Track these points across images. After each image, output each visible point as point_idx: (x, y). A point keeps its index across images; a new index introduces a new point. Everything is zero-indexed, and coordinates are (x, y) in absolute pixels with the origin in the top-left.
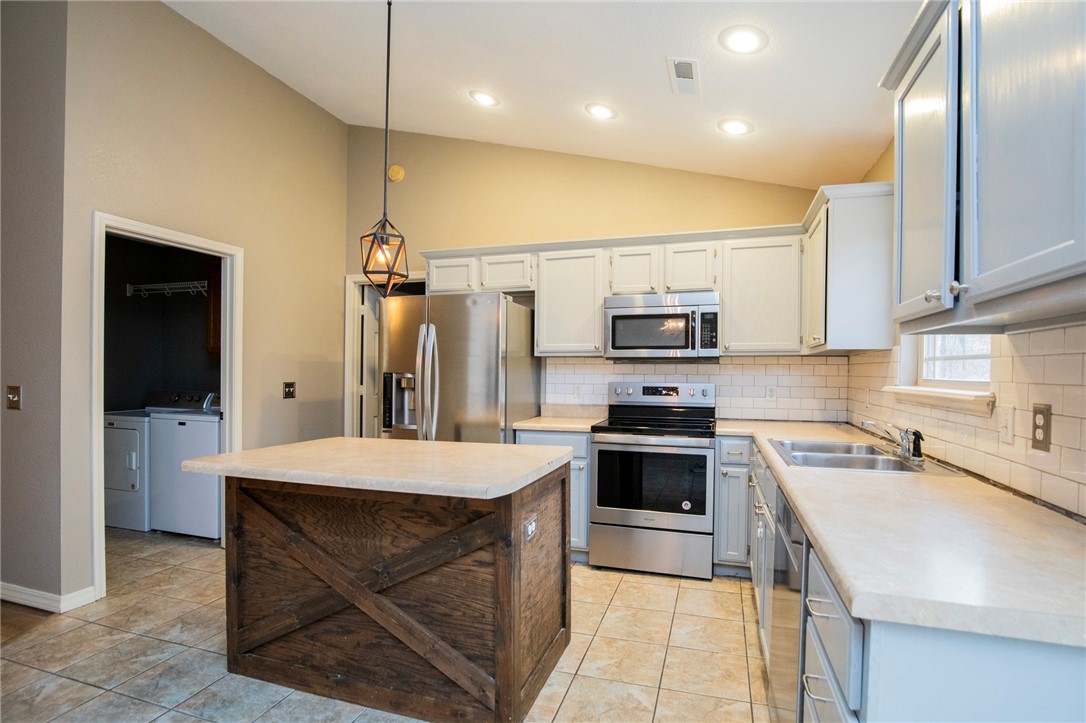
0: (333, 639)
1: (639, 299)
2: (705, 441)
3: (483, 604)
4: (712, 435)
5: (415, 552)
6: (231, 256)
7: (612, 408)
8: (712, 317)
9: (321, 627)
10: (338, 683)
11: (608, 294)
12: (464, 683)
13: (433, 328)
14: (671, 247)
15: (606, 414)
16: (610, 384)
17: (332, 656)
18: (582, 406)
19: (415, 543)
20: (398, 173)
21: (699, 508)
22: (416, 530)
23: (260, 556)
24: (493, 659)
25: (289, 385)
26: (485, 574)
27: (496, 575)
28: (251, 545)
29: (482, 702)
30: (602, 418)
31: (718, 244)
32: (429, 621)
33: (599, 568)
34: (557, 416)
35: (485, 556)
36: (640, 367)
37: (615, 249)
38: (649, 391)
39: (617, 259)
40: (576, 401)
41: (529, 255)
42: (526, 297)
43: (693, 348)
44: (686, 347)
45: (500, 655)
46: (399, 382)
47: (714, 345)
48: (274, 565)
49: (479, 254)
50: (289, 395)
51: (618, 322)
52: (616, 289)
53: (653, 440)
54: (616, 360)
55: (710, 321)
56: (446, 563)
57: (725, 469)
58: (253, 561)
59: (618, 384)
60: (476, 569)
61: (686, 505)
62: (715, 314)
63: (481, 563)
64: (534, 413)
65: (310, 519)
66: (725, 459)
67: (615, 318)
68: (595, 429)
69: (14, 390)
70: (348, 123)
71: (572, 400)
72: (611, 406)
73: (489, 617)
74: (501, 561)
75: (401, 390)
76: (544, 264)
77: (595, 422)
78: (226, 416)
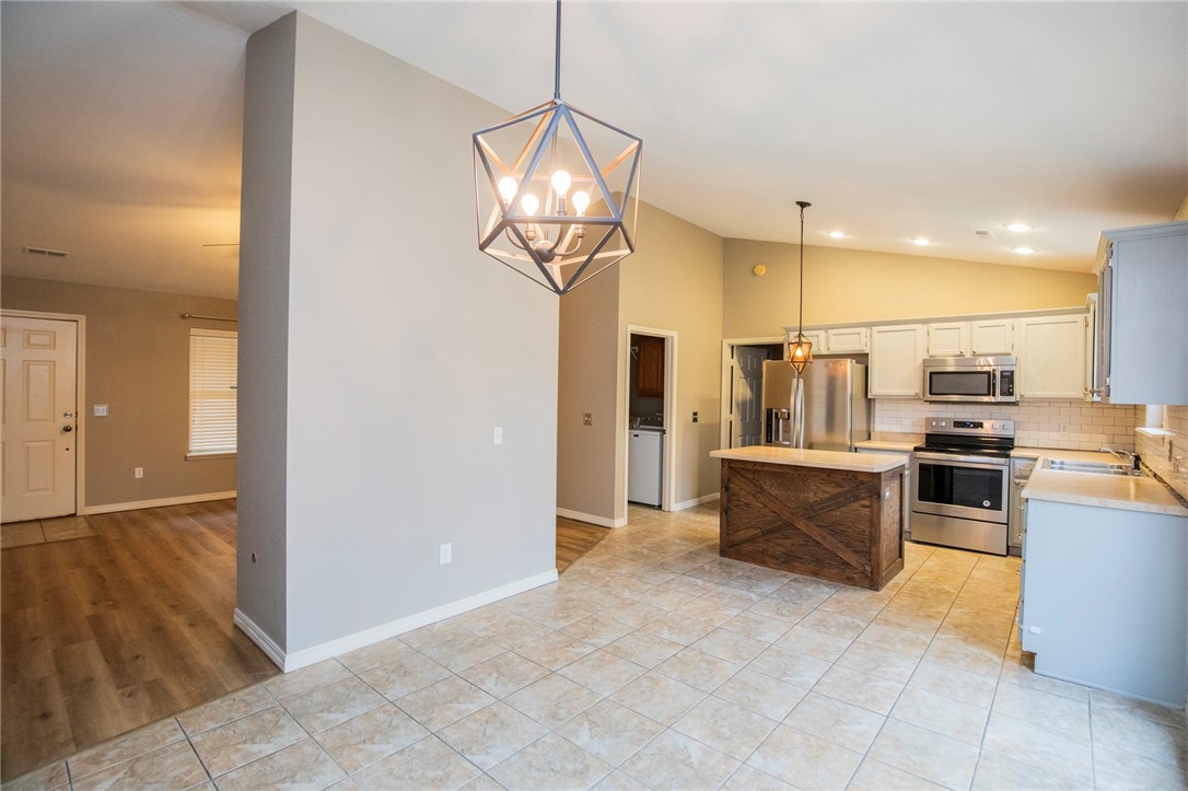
0: (780, 541)
1: (951, 361)
2: (1002, 460)
3: (864, 526)
4: (1008, 456)
5: (828, 499)
6: (672, 337)
7: (928, 436)
8: (1008, 374)
9: (773, 535)
10: (783, 562)
11: (927, 357)
12: (854, 563)
13: (801, 381)
14: (976, 323)
15: (924, 440)
16: (927, 418)
17: (779, 550)
18: (904, 433)
19: (827, 495)
20: (761, 270)
21: (996, 506)
22: (828, 489)
23: (739, 500)
24: (870, 553)
25: (695, 414)
26: (866, 511)
27: (872, 512)
28: (733, 495)
29: (863, 572)
30: (921, 443)
31: (1015, 321)
32: (834, 533)
33: (919, 542)
34: (883, 439)
35: (866, 503)
36: (950, 407)
37: (932, 325)
38: (958, 424)
39: (932, 331)
40: (898, 430)
41: (864, 329)
42: (862, 358)
43: (994, 395)
44: (988, 394)
45: (873, 549)
46: (776, 414)
47: (1011, 394)
48: (747, 505)
49: (827, 328)
50: (695, 420)
51: (934, 376)
52: (932, 353)
53: (962, 458)
54: (931, 402)
55: (1008, 378)
56: (844, 506)
57: (1017, 481)
58: (735, 503)
59: (934, 419)
60: (860, 507)
61: (987, 503)
62: (1012, 372)
63: (864, 506)
64: (866, 437)
65: (768, 483)
66: (1018, 474)
67: (931, 374)
68: (916, 449)
69: (588, 416)
70: (724, 236)
71: (896, 429)
72: (927, 435)
73: (867, 532)
74: (875, 505)
75: (777, 419)
76: (875, 335)
77: (916, 445)
78: (668, 432)
